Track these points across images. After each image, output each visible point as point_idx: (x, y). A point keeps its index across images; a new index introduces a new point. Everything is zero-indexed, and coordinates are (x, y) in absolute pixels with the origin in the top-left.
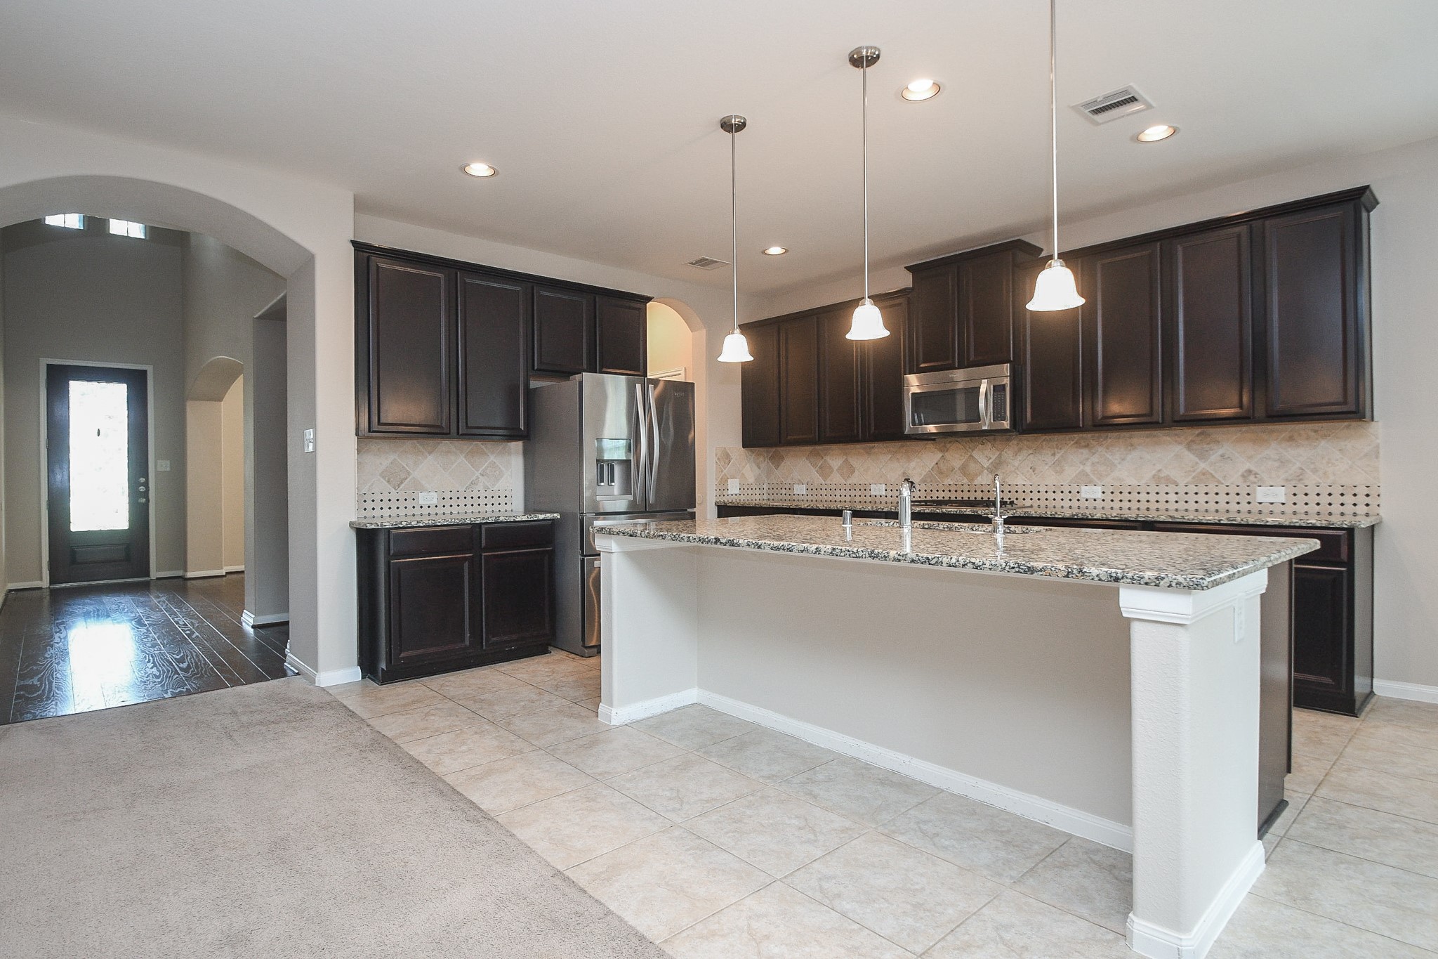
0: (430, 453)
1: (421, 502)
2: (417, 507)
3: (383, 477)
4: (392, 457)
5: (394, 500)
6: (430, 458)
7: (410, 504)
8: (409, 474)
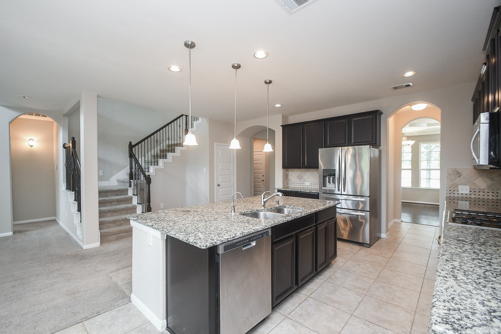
0: (308, 172)
1: (306, 185)
2: (305, 186)
3: (297, 178)
4: (299, 173)
5: (299, 183)
6: (308, 173)
7: (303, 184)
8: (303, 177)
